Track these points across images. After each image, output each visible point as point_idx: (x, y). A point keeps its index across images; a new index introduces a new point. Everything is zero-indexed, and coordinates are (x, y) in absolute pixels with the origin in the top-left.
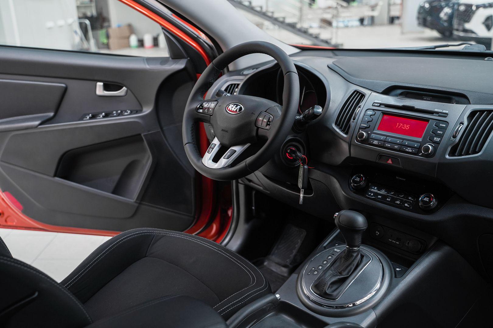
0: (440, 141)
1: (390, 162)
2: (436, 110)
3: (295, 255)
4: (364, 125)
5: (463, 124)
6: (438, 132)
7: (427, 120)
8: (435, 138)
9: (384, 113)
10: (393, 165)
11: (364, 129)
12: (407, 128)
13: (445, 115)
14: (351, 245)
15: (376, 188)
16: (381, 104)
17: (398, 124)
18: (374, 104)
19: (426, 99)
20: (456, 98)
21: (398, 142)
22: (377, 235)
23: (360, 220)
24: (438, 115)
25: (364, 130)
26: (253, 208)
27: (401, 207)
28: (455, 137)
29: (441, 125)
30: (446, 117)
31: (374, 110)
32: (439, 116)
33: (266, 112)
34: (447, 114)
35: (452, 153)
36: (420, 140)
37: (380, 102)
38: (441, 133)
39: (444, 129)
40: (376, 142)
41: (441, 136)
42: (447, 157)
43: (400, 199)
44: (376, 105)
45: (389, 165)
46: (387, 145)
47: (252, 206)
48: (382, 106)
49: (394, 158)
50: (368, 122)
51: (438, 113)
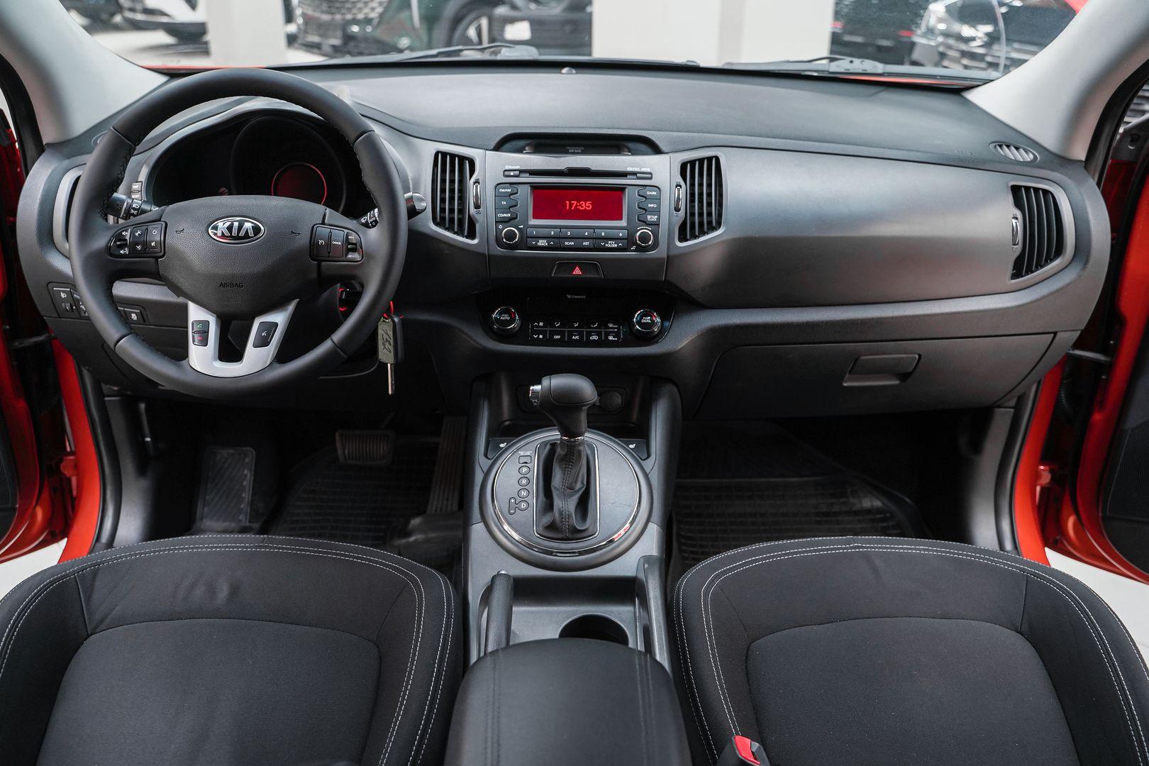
0: (659, 219)
1: (577, 271)
2: (630, 169)
4: (505, 215)
5: (680, 186)
6: (650, 205)
7: (621, 189)
8: (649, 217)
9: (535, 188)
10: (584, 276)
11: (505, 222)
12: (589, 207)
13: (649, 176)
15: (541, 324)
16: (521, 171)
17: (568, 202)
18: (506, 173)
19: (573, 151)
20: (631, 145)
21: (586, 234)
22: (535, 404)
24: (635, 177)
25: (509, 224)
26: (148, 439)
27: (602, 344)
28: (677, 209)
29: (648, 193)
30: (651, 178)
31: (511, 184)
32: (638, 178)
33: (323, 223)
34: (651, 174)
35: (683, 238)
36: (623, 223)
37: (518, 167)
38: (655, 206)
39: (657, 199)
40: (542, 243)
41: (657, 211)
42: (678, 244)
44: (512, 174)
45: (578, 278)
46: (566, 243)
47: (144, 437)
48: (522, 175)
49: (585, 264)
50: (511, 207)
51: (634, 174)
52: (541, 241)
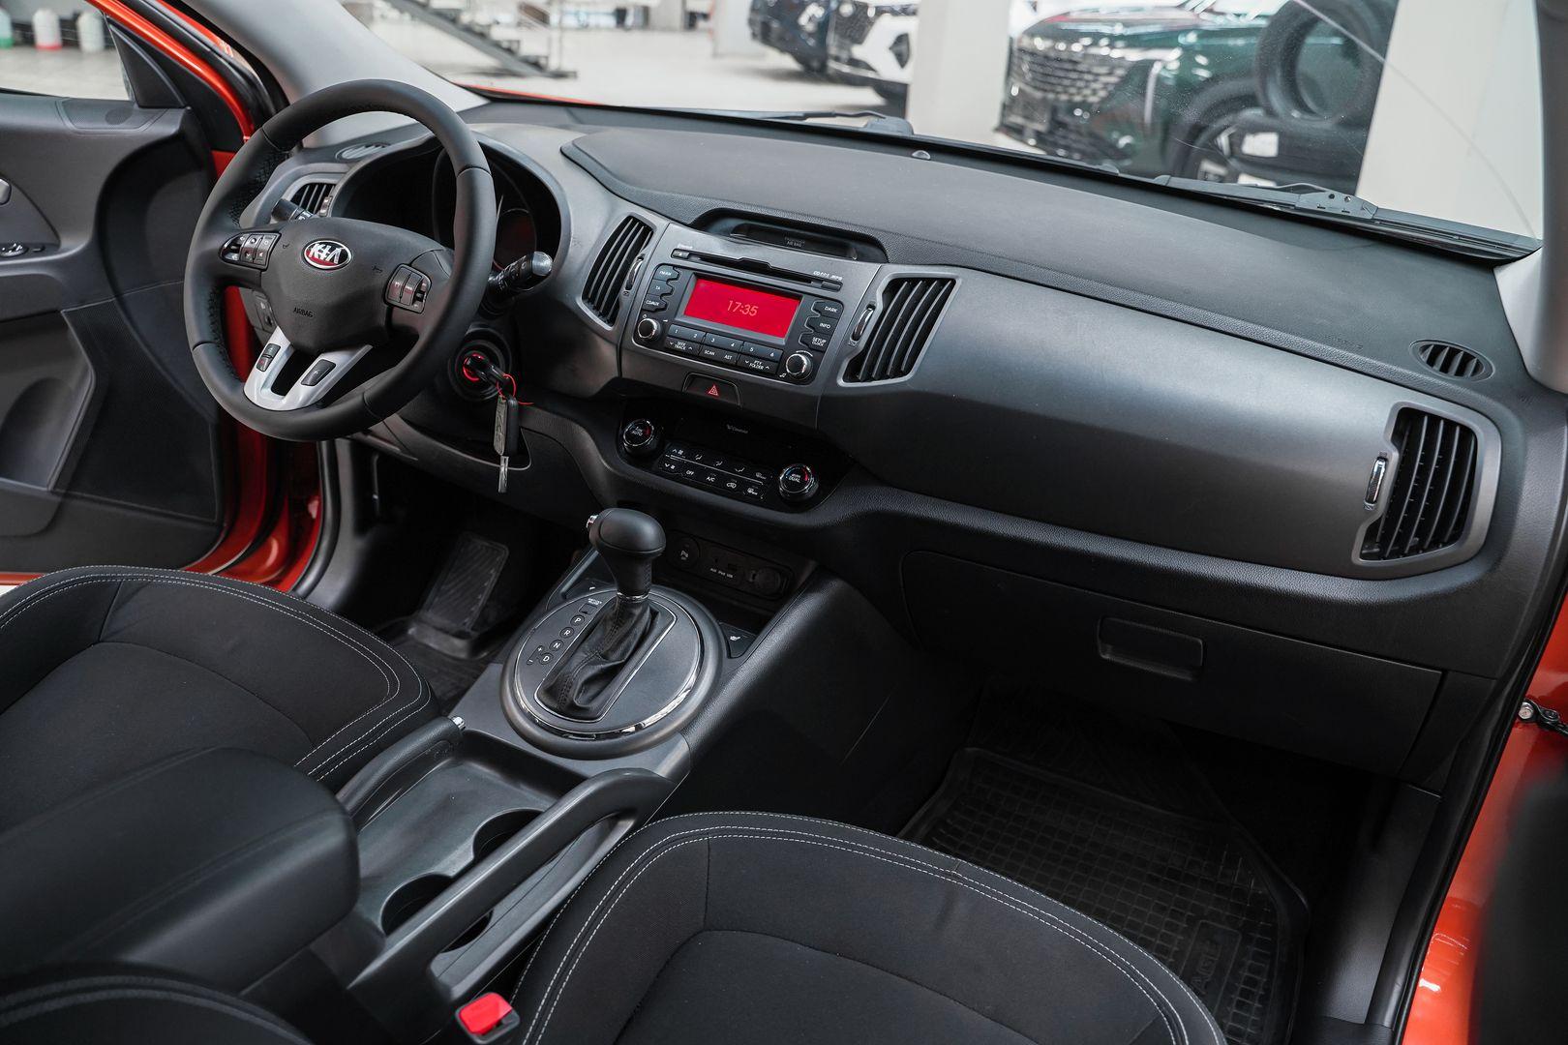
0: (826, 345)
1: (714, 391)
2: (817, 273)
3: (485, 608)
4: (653, 303)
5: (874, 308)
6: (822, 325)
7: (796, 296)
8: (815, 339)
9: (700, 276)
10: (720, 399)
11: (653, 312)
12: (753, 312)
13: (837, 286)
14: (629, 589)
15: (681, 452)
16: (692, 254)
17: (731, 302)
18: (675, 252)
19: (791, 243)
20: (860, 247)
21: (733, 345)
22: (683, 558)
23: (649, 530)
24: (820, 285)
25: (653, 315)
26: (376, 497)
27: (738, 495)
28: (856, 337)
29: (827, 308)
30: (837, 290)
31: (674, 266)
32: (823, 287)
33: (410, 265)
34: (840, 284)
35: (851, 375)
36: (782, 341)
37: (690, 248)
38: (828, 326)
39: (834, 319)
40: (681, 345)
41: (827, 334)
42: (841, 382)
43: (735, 478)
44: (680, 255)
45: (711, 400)
46: (706, 352)
47: (373, 493)
48: (693, 258)
49: (724, 383)
50: (663, 295)
51: (819, 280)
52: (679, 343)
